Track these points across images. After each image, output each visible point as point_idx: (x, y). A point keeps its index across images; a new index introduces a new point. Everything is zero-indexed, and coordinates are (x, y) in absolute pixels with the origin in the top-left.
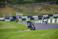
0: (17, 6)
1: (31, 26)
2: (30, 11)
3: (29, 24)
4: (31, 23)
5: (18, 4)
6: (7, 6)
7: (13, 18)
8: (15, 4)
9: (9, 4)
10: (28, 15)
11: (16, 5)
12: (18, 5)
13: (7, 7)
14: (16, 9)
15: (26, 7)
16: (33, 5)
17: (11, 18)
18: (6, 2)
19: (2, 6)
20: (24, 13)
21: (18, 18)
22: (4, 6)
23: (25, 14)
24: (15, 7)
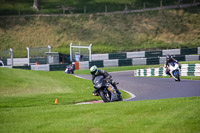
0: (73, 19)
1: (104, 88)
2: (116, 36)
3: (97, 80)
4: (105, 77)
5: (75, 12)
6: (38, 18)
7: (61, 60)
8: (67, 12)
9: (47, 10)
10: (111, 48)
11: (69, 16)
12: (78, 15)
13: (38, 23)
14: (71, 27)
15: (105, 23)
16: (129, 16)
17: (51, 60)
18: (35, 7)
19: (22, 19)
20: (96, 41)
21: (77, 58)
22: (27, 19)
24: (66, 20)
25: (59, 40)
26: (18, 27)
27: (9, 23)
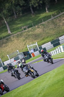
1: (29, 71)
4: (27, 66)
7: (25, 55)
8: (25, 29)
12: (30, 29)
13: (13, 39)
14: (29, 36)
15: (44, 27)
16: (54, 20)
18: (9, 32)
19: (5, 40)
22: (7, 39)
24: (26, 33)
25: (25, 44)
26: (4, 45)
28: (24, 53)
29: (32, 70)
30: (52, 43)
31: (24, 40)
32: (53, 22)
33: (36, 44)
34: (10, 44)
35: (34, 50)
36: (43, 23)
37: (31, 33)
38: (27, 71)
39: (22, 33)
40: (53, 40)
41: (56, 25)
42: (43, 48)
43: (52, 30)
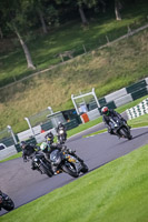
3: (53, 157)
6: (36, 78)
10: (127, 81)
11: (70, 61)
12: (79, 57)
13: (38, 82)
14: (75, 74)
15: (111, 54)
18: (30, 65)
19: (19, 85)
22: (26, 82)
23: (113, 84)
25: (66, 93)
26: (17, 95)
27: (7, 94)
28: (63, 112)
29: (72, 159)
30: (128, 91)
31: (65, 84)
32: (132, 42)
33: (93, 93)
34: (31, 93)
35: (88, 106)
36: (109, 44)
37: (79, 67)
38: (58, 161)
39: (59, 69)
40: (130, 83)
41: (139, 49)
42: (108, 101)
43: (128, 61)
